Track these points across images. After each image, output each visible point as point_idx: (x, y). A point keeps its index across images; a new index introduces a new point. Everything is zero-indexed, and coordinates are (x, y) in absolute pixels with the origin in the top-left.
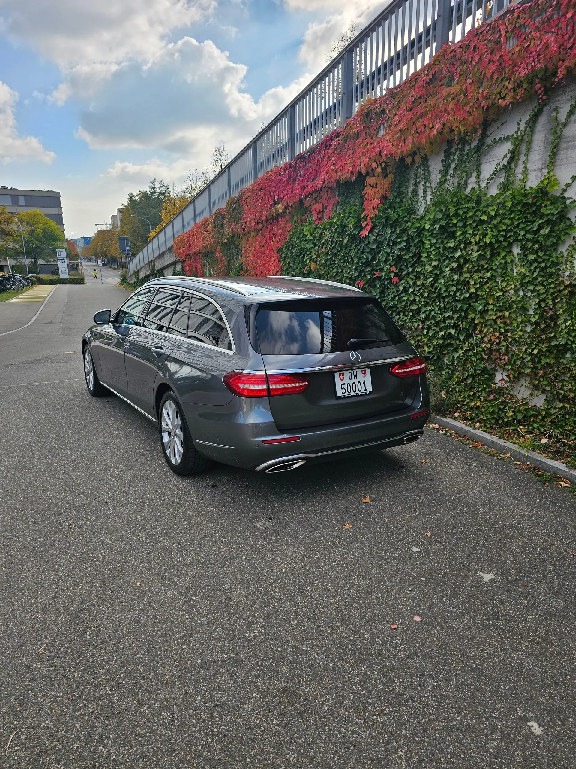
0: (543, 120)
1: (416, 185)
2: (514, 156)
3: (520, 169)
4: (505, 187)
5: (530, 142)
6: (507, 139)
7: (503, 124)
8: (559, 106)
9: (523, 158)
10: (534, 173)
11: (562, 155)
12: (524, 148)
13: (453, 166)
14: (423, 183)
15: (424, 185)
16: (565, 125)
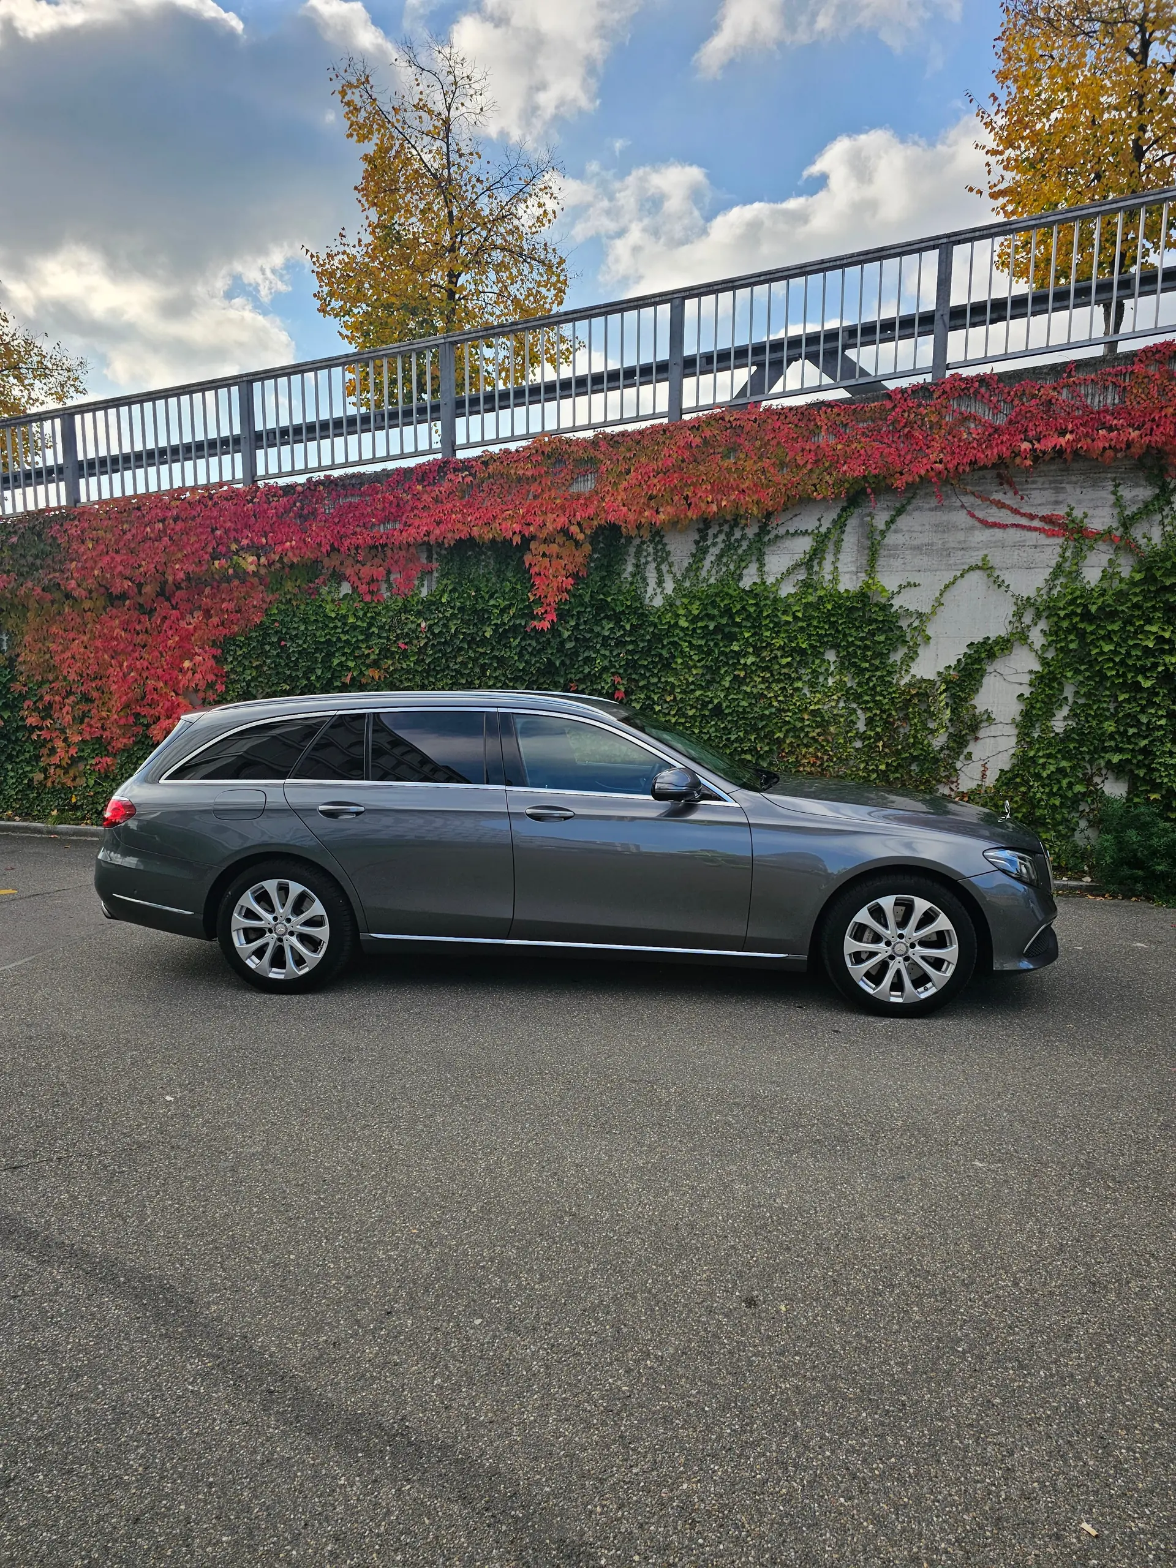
0: (852, 523)
1: (639, 567)
2: (816, 555)
3: (828, 567)
4: (807, 585)
5: (838, 543)
6: (806, 533)
7: (796, 515)
8: (875, 512)
9: (829, 558)
10: (848, 576)
11: (881, 562)
12: (831, 547)
13: (715, 551)
14: (654, 565)
15: (658, 570)
16: (883, 533)
